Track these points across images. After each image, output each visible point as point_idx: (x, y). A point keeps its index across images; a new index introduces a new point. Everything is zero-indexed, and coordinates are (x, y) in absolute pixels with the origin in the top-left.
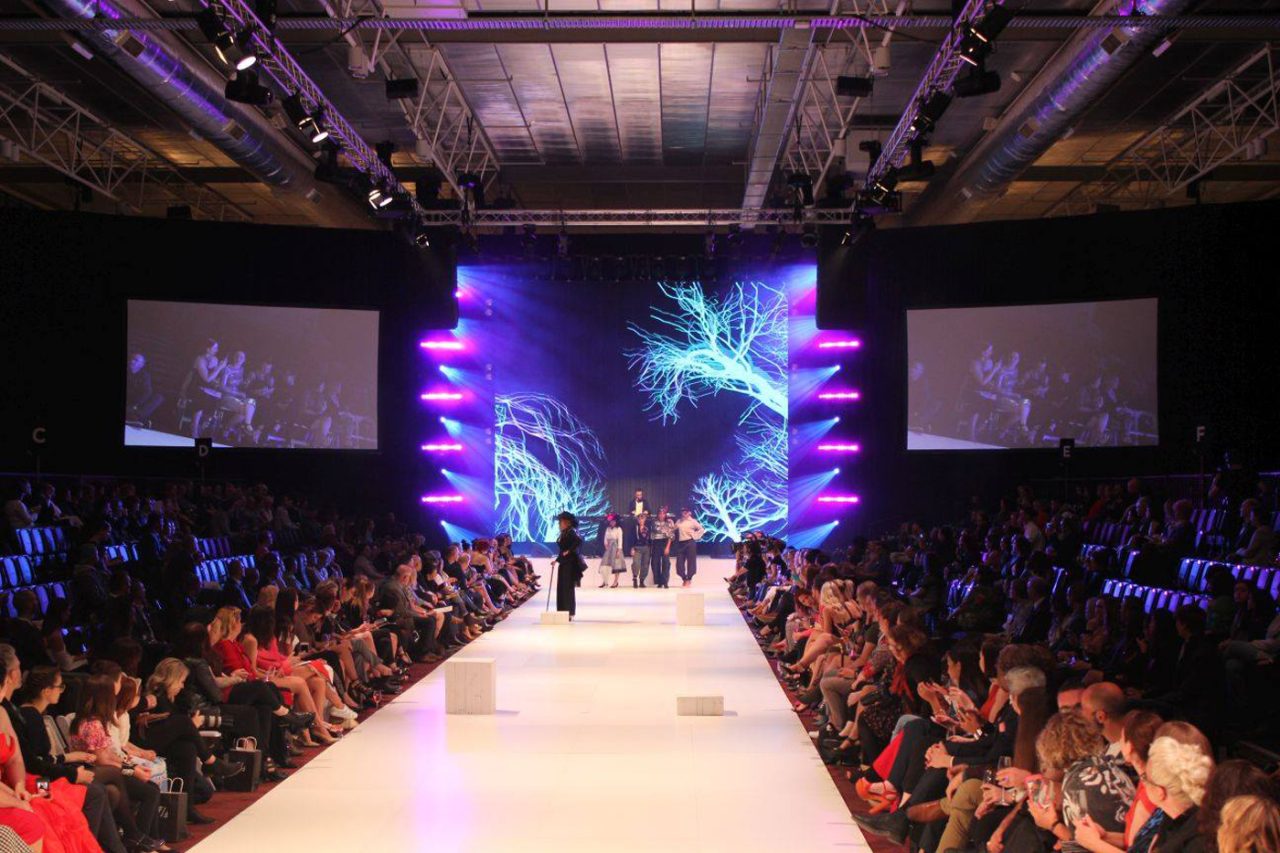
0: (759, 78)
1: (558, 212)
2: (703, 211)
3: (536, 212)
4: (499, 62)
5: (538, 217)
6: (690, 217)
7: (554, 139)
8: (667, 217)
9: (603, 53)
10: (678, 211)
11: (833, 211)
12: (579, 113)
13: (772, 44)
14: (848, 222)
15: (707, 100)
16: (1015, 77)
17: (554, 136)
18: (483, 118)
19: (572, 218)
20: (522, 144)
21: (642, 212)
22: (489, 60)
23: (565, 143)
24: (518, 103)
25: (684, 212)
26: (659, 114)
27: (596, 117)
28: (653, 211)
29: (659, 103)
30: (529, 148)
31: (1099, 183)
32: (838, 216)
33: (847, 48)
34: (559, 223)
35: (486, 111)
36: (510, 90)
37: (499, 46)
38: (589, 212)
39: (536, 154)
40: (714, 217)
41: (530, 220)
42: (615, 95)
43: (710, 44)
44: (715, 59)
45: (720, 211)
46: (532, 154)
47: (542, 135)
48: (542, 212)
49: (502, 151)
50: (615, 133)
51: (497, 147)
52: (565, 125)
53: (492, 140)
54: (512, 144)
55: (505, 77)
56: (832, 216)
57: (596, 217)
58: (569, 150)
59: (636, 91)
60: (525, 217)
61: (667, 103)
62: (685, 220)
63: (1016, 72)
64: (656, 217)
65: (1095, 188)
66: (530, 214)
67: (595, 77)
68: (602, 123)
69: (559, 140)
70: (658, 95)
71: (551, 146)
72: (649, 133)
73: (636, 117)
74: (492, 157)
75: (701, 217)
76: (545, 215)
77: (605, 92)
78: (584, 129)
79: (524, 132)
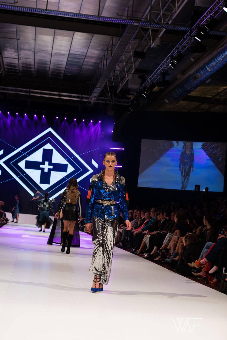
0: (105, 49)
1: (28, 90)
2: (79, 95)
3: (20, 89)
4: (16, 32)
5: (21, 91)
6: (74, 97)
7: (27, 66)
8: (66, 96)
9: (54, 33)
10: (70, 94)
11: (124, 100)
12: (39, 57)
13: (113, 37)
14: (129, 104)
15: (84, 57)
16: (192, 60)
17: (27, 64)
18: (4, 54)
19: (33, 92)
20: (15, 66)
21: (58, 93)
22: (12, 31)
23: (31, 68)
24: (18, 50)
25: (72, 95)
26: (66, 60)
27: (44, 58)
28: (62, 93)
29: (68, 56)
30: (17, 68)
31: (207, 104)
32: (125, 102)
33: (139, 41)
34: (28, 94)
35: (6, 52)
36: (17, 44)
37: (18, 26)
38: (39, 91)
39: (18, 71)
40: (82, 98)
41: (18, 92)
42: (53, 51)
43: (92, 34)
44: (92, 40)
45: (85, 96)
46: (17, 71)
47: (23, 64)
48: (22, 89)
49: (8, 68)
50: (49, 66)
51: (6, 67)
52: (32, 61)
53: (4, 64)
54: (11, 66)
55: (16, 38)
56: (123, 102)
57: (41, 93)
58: (31, 71)
59: (60, 50)
60: (16, 90)
61: (70, 56)
62: (73, 98)
63: (193, 58)
64: (63, 96)
65: (206, 106)
66: (18, 90)
67: (48, 42)
68: (46, 61)
69: (28, 66)
70: (68, 52)
71: (25, 69)
72: (61, 67)
73: (58, 60)
74: (3, 70)
75: (78, 97)
76: (23, 90)
77: (50, 49)
78: (39, 63)
79: (16, 61)
